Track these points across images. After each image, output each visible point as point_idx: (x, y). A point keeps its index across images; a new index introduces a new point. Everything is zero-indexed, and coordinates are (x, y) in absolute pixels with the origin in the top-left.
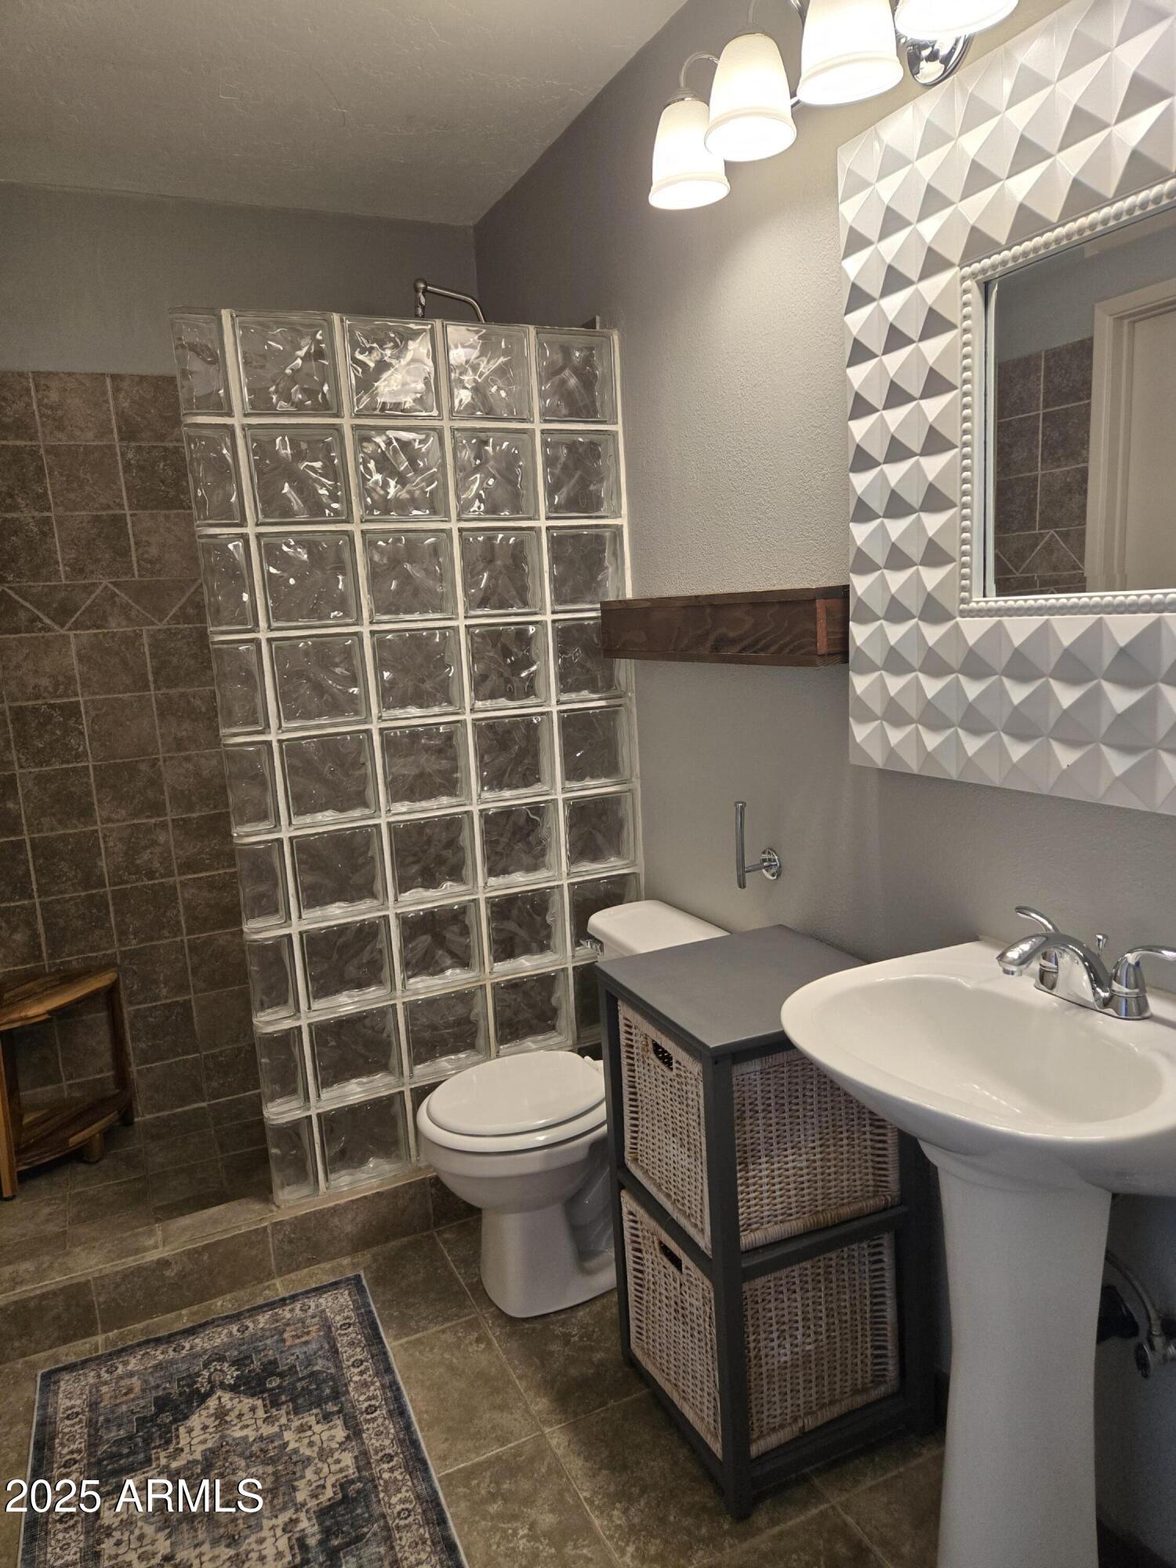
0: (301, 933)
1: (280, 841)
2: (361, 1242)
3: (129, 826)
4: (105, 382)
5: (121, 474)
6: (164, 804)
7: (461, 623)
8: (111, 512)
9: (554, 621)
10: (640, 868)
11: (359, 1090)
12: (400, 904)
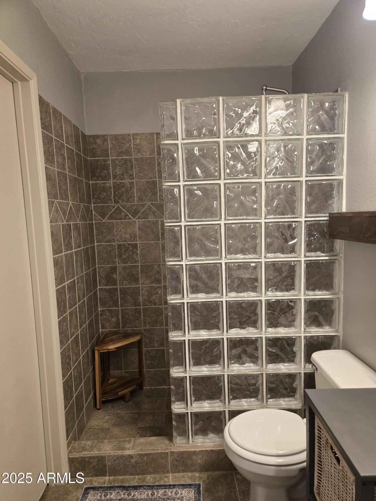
0: (189, 340)
1: (184, 303)
2: (204, 468)
3: (150, 286)
4: (154, 135)
5: (157, 167)
6: (161, 279)
7: (263, 221)
8: (152, 180)
9: (305, 221)
10: (340, 334)
11: (208, 406)
12: (228, 334)
